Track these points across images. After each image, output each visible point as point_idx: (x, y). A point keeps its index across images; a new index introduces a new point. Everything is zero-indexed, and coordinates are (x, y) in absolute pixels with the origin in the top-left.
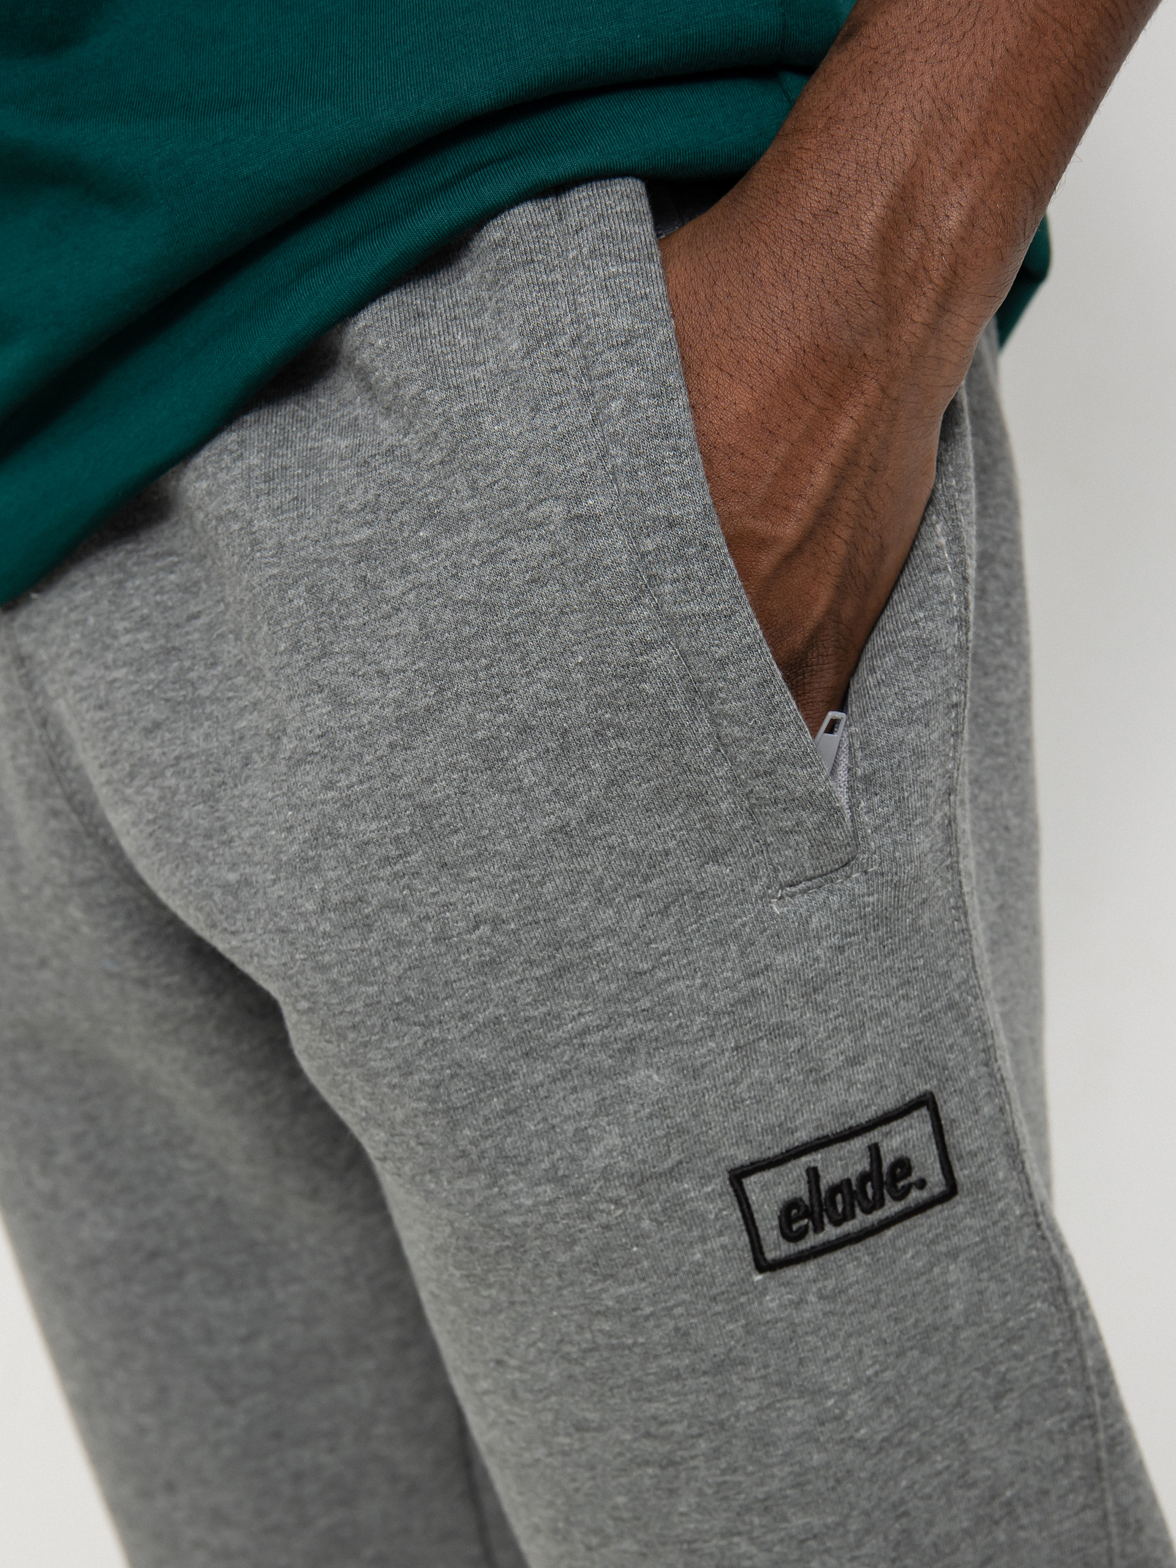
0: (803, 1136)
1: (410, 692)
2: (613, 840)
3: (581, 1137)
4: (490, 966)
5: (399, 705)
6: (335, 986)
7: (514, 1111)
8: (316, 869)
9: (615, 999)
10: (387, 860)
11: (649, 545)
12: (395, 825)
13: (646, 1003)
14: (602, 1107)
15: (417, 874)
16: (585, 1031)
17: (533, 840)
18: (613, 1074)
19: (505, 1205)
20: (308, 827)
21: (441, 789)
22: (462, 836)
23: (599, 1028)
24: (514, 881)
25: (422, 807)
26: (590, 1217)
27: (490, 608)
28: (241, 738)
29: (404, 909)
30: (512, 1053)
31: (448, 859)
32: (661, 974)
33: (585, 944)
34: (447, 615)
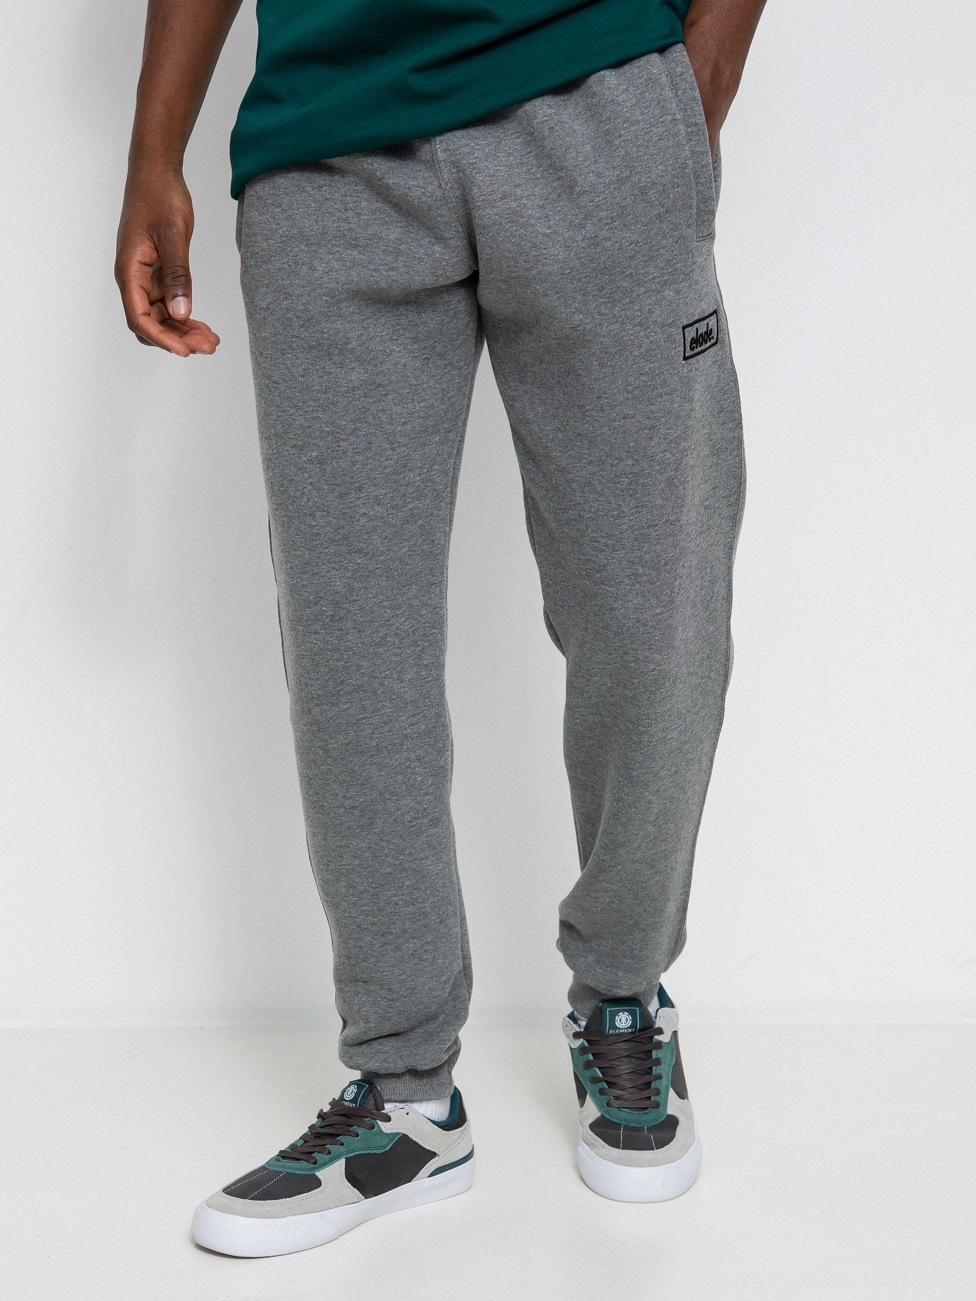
0: (696, 318)
1: (621, 172)
2: (670, 219)
3: (651, 312)
4: (632, 257)
5: (618, 176)
6: (583, 264)
7: (632, 303)
8: (584, 227)
9: (662, 268)
10: (607, 224)
11: (689, 130)
12: (612, 213)
13: (670, 270)
14: (657, 302)
15: (616, 228)
16: (654, 278)
17: (651, 218)
18: (659, 292)
19: (624, 334)
20: (583, 214)
21: (628, 201)
22: (632, 216)
23: (658, 277)
24: (644, 230)
25: (621, 207)
26: (648, 338)
27: (647, 147)
28: (556, 189)
29: (610, 239)
30: (634, 284)
31: (627, 223)
32: (674, 261)
33: (658, 250)
34: (634, 149)
